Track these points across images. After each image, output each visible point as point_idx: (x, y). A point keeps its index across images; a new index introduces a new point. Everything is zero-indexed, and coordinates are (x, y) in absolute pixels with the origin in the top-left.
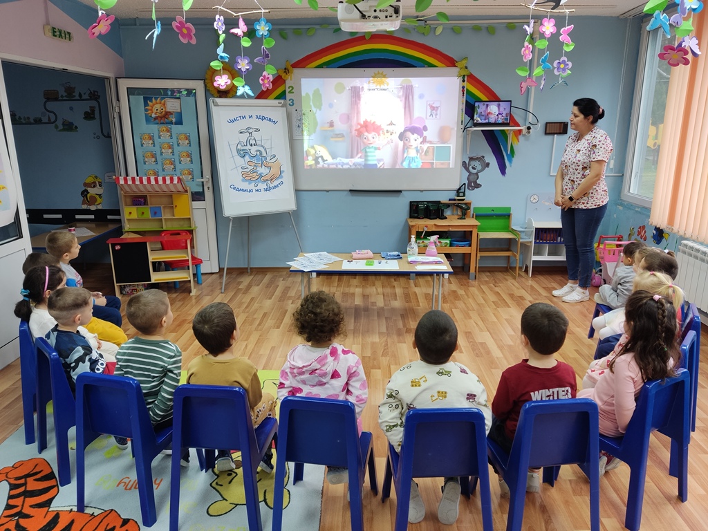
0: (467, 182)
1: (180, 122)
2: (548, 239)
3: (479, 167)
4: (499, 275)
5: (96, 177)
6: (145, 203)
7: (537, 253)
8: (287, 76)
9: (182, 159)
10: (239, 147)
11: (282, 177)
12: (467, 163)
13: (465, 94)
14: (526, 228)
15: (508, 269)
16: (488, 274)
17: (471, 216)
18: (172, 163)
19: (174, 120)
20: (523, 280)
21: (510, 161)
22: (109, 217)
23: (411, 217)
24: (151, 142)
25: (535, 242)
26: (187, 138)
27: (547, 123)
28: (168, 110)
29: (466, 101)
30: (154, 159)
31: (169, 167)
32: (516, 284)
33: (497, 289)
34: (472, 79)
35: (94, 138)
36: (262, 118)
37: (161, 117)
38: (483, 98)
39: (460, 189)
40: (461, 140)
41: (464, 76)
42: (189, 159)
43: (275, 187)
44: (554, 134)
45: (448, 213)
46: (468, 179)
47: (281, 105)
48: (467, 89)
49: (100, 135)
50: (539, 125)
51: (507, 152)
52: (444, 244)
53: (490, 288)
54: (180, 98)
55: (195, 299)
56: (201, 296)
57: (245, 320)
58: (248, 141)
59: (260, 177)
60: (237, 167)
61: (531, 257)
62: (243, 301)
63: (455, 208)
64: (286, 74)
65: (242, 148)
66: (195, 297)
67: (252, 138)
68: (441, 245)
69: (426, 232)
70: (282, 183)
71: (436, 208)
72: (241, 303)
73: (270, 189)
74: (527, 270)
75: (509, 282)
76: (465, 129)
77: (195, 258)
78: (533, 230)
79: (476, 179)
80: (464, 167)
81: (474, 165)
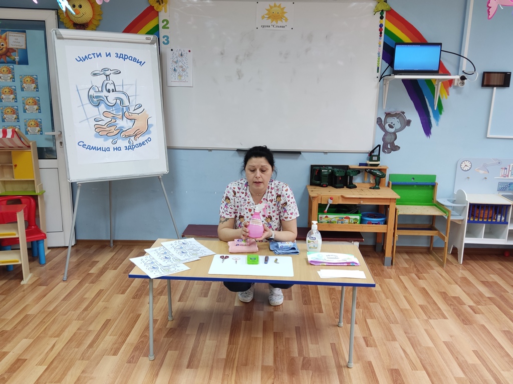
0: (381, 143)
1: (24, 61)
2: (486, 217)
3: (397, 126)
4: (421, 259)
7: (470, 233)
8: (160, 7)
9: (27, 107)
10: (92, 93)
11: (150, 133)
12: (383, 119)
13: (383, 34)
14: (455, 202)
15: (430, 251)
16: (406, 256)
17: (386, 184)
19: (17, 59)
20: (453, 268)
21: (437, 118)
23: (312, 184)
25: (469, 221)
26: (34, 81)
27: (484, 73)
28: (10, 46)
29: (385, 43)
32: (444, 274)
33: (422, 283)
34: (392, 15)
36: (124, 57)
38: (406, 39)
39: (373, 151)
40: (376, 92)
41: (382, 11)
42: (36, 107)
43: (141, 145)
44: (493, 86)
45: (357, 180)
46: (384, 139)
47: (150, 41)
48: (385, 28)
50: (476, 74)
51: (433, 107)
52: (353, 220)
53: (412, 280)
54: (25, 32)
55: (24, 291)
56: (35, 285)
57: (74, 334)
58: (104, 85)
59: (120, 132)
60: (87, 119)
61: (462, 239)
62: (85, 296)
63: (366, 174)
64: (160, 4)
65: (96, 94)
66: (25, 287)
67: (110, 82)
68: (349, 221)
69: (330, 204)
70: (149, 140)
71: (343, 174)
72: (82, 300)
73: (133, 147)
74: (455, 253)
75: (435, 271)
76: (381, 78)
77: (38, 231)
78: (465, 205)
79: (394, 139)
80: (379, 125)
81: (392, 123)
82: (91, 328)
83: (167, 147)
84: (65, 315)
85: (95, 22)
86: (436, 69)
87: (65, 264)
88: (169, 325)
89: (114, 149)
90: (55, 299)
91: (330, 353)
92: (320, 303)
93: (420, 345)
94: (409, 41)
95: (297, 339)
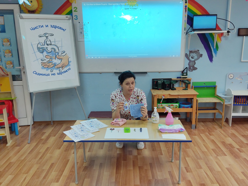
0: (188, 67)
1: (4, 31)
2: (242, 102)
3: (196, 57)
4: (210, 124)
7: (235, 111)
8: (73, 1)
9: (6, 54)
10: (39, 46)
11: (70, 65)
12: (188, 54)
13: (187, 12)
15: (214, 120)
16: (202, 124)
17: (191, 87)
21: (216, 53)
23: (153, 88)
25: (234, 105)
26: (9, 41)
27: (239, 29)
29: (188, 15)
32: (223, 132)
33: (212, 137)
34: (191, 1)
36: (55, 27)
38: (199, 13)
39: (184, 71)
40: (184, 40)
42: (10, 54)
43: (65, 72)
44: (243, 35)
45: (176, 86)
46: (189, 64)
47: (68, 18)
48: (188, 8)
51: (213, 47)
52: (175, 106)
53: (206, 136)
54: (3, 16)
55: (8, 150)
56: (13, 146)
57: (36, 172)
58: (45, 42)
59: (55, 66)
60: (37, 60)
61: (231, 114)
62: (40, 151)
63: (181, 82)
65: (41, 47)
66: (9, 148)
67: (49, 40)
68: (173, 107)
69: (163, 99)
70: (70, 69)
71: (169, 83)
72: (38, 153)
73: (62, 73)
74: (227, 121)
75: (218, 131)
76: (187, 34)
77: (14, 118)
78: (232, 96)
79: (194, 64)
80: (186, 57)
81: (193, 56)
82: (44, 168)
83: (79, 72)
84: (30, 161)
85: (39, 10)
86: (214, 27)
87: (29, 135)
88: (85, 165)
89: (52, 75)
90: (24, 153)
91: (168, 176)
92: (161, 150)
93: (214, 170)
94: (201, 14)
95: (151, 170)
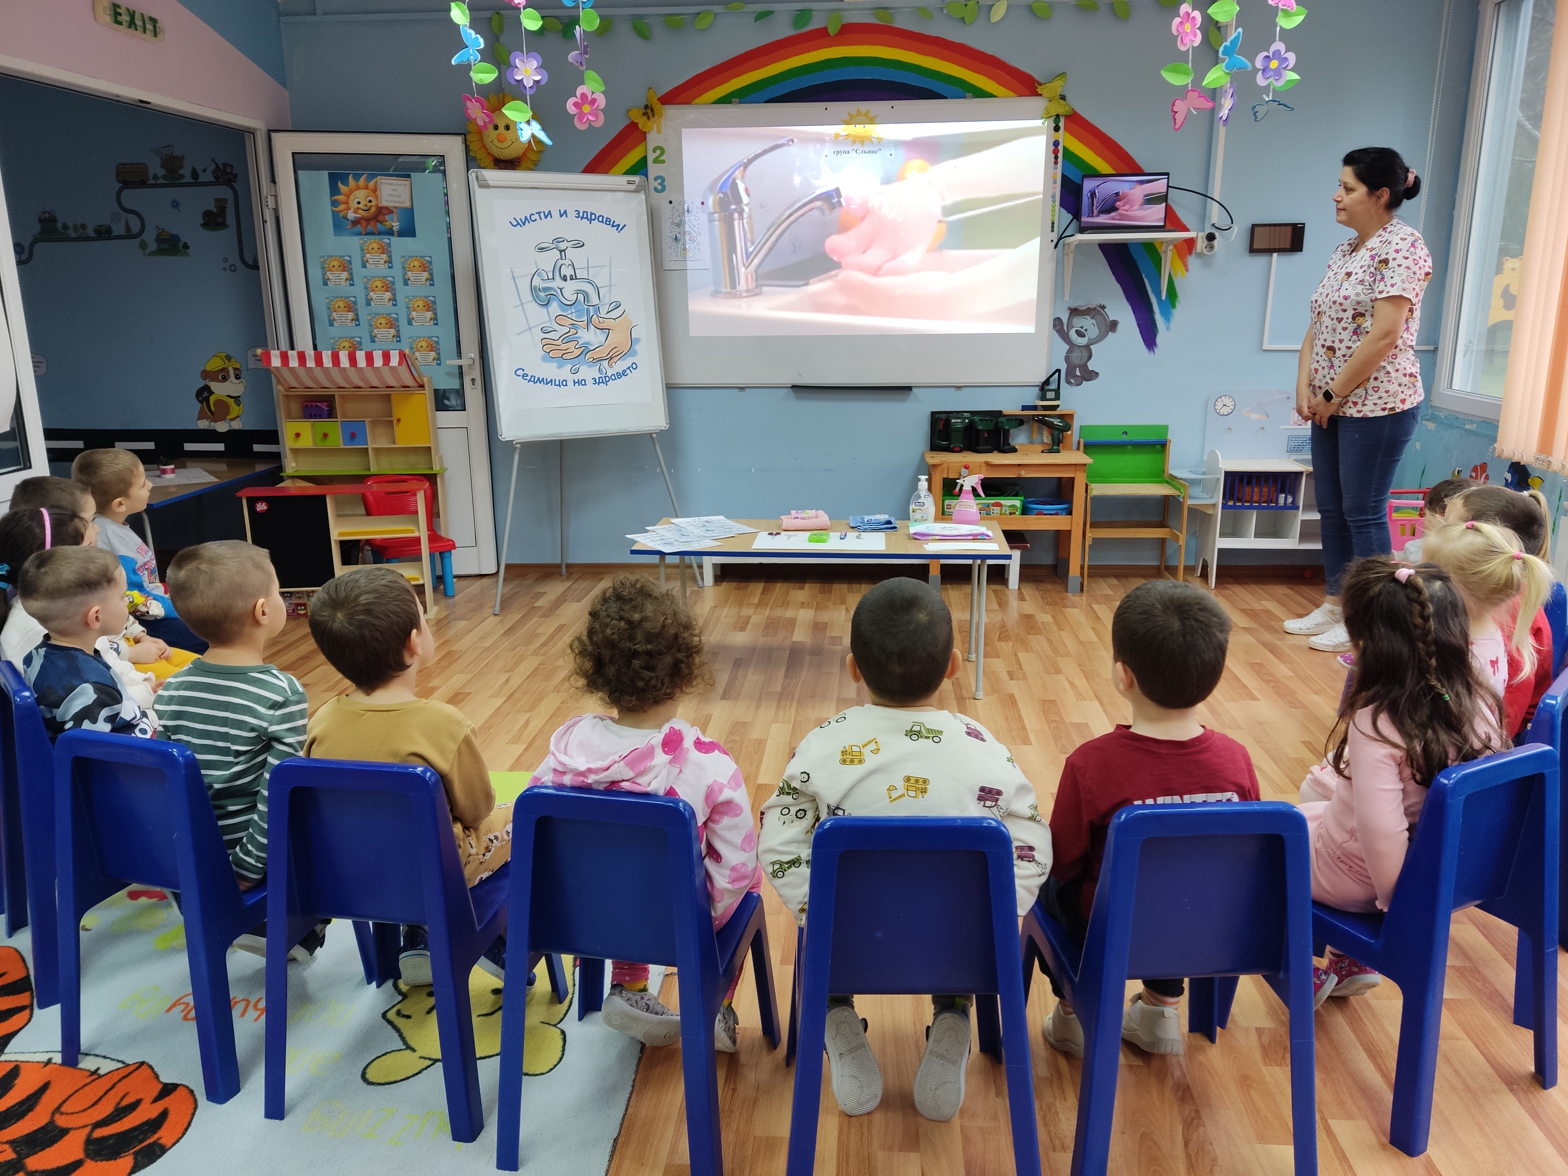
0: (1063, 367)
1: (409, 231)
2: (1257, 498)
3: (1093, 332)
5: (228, 358)
6: (331, 413)
7: (1227, 529)
8: (650, 123)
9: (414, 314)
10: (537, 282)
11: (635, 353)
12: (1065, 320)
13: (1060, 160)
14: (1204, 473)
15: (1161, 571)
16: (1113, 581)
17: (1075, 446)
18: (392, 324)
19: (396, 226)
21: (1167, 316)
22: (257, 448)
23: (934, 447)
24: (345, 275)
25: (1224, 506)
26: (425, 266)
27: (1254, 226)
28: (384, 204)
29: (1063, 176)
30: (351, 315)
31: (385, 334)
34: (1076, 123)
35: (225, 269)
36: (590, 217)
37: (368, 220)
38: (1103, 167)
39: (1047, 382)
40: (1051, 267)
41: (1058, 116)
42: (429, 314)
43: (619, 375)
44: (1271, 251)
45: (1019, 438)
46: (1067, 359)
47: (632, 187)
48: (1064, 147)
49: (238, 263)
50: (1236, 228)
51: (1158, 294)
52: (1008, 509)
54: (409, 176)
56: (447, 620)
58: (557, 268)
59: (584, 353)
60: (530, 329)
61: (1213, 540)
62: (539, 631)
63: (1036, 426)
64: (649, 118)
65: (543, 285)
67: (567, 262)
68: (1001, 510)
70: (634, 366)
71: (990, 426)
72: (533, 635)
73: (606, 379)
76: (1058, 242)
78: (1218, 476)
79: (1086, 359)
80: (1057, 331)
81: (1082, 327)
83: (665, 381)
89: (574, 383)
